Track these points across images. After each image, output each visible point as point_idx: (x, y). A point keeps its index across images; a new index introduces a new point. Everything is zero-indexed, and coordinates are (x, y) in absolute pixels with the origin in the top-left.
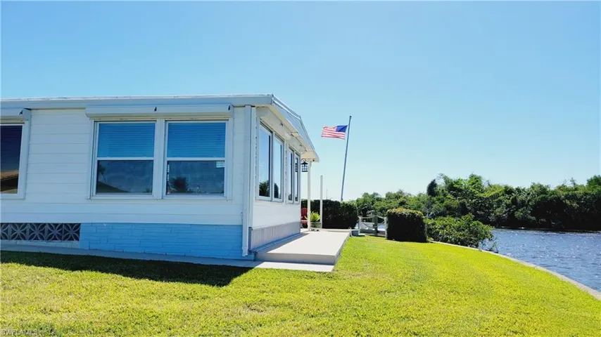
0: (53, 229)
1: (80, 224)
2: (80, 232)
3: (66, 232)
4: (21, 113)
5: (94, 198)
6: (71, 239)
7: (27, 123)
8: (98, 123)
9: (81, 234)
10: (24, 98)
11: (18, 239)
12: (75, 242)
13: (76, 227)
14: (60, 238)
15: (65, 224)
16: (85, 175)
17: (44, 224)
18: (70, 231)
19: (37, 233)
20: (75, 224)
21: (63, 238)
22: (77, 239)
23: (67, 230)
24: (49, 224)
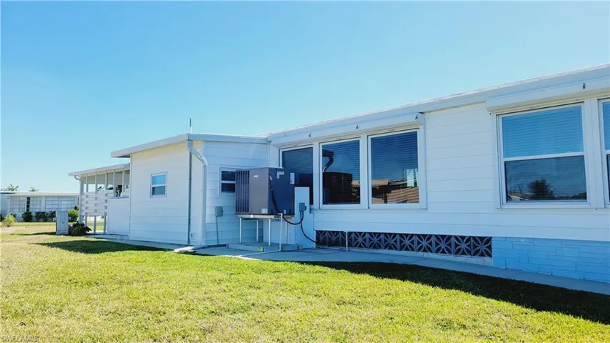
0: (459, 241)
1: (491, 238)
2: (492, 247)
3: (475, 247)
4: (416, 118)
5: (504, 207)
6: (482, 255)
7: (421, 127)
8: (501, 117)
9: (493, 250)
10: (415, 102)
11: (425, 251)
12: (487, 259)
13: (487, 241)
14: (470, 253)
15: (474, 238)
16: (491, 180)
17: (450, 237)
18: (480, 245)
19: (443, 245)
20: (485, 237)
21: (472, 253)
22: (490, 256)
23: (476, 244)
24: (456, 237)
